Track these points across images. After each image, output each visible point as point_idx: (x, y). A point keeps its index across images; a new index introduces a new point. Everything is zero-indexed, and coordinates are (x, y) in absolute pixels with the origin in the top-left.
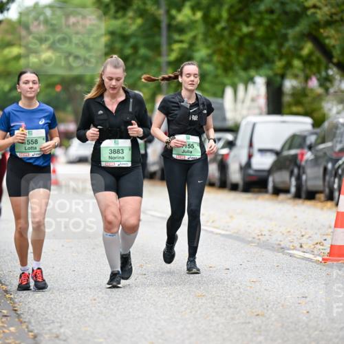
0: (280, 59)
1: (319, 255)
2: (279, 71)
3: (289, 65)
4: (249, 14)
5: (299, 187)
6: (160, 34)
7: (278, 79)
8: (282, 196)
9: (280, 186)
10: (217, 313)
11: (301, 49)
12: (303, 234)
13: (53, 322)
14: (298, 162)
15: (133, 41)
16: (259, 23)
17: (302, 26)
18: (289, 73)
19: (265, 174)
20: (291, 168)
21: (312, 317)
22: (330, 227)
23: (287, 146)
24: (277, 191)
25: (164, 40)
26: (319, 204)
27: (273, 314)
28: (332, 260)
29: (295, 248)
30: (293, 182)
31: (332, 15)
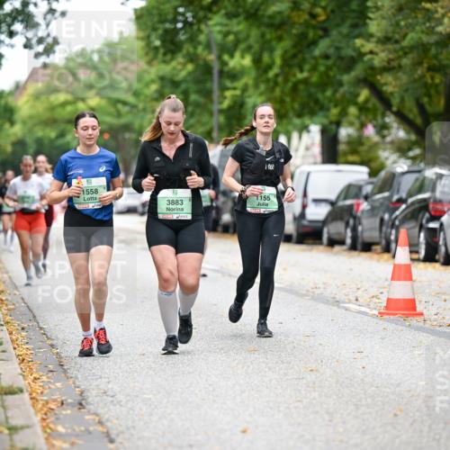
0: (336, 106)
1: (375, 309)
2: (334, 118)
3: (344, 113)
4: (304, 60)
5: (354, 238)
6: (212, 80)
7: (334, 127)
8: (337, 248)
9: (336, 237)
10: (270, 369)
11: (358, 95)
12: (359, 286)
13: (101, 378)
14: (354, 212)
15: (183, 86)
16: (314, 69)
17: (358, 71)
18: (344, 123)
19: (320, 225)
20: (346, 219)
21: (367, 373)
22: (387, 280)
23: (342, 197)
24: (332, 243)
25: (215, 86)
26: (376, 256)
27: (328, 370)
28: (388, 314)
29: (350, 302)
30: (349, 233)
31: (389, 61)
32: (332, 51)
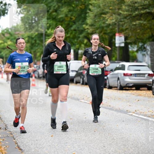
0: (78, 44)
1: (89, 101)
2: (77, 48)
3: (80, 46)
4: (69, 31)
5: (83, 81)
6: (43, 37)
7: (77, 50)
8: (78, 84)
9: (78, 81)
10: (59, 118)
11: (84, 41)
12: (84, 95)
13: (11, 121)
14: (83, 74)
15: (35, 39)
16: (71, 33)
17: (84, 34)
18: (80, 48)
19: (73, 78)
20: (81, 76)
21: (87, 119)
23: (80, 69)
24: (77, 83)
25: (44, 39)
27: (76, 119)
29: (82, 99)
30: (81, 80)
31: (93, 31)
32: (76, 28)
